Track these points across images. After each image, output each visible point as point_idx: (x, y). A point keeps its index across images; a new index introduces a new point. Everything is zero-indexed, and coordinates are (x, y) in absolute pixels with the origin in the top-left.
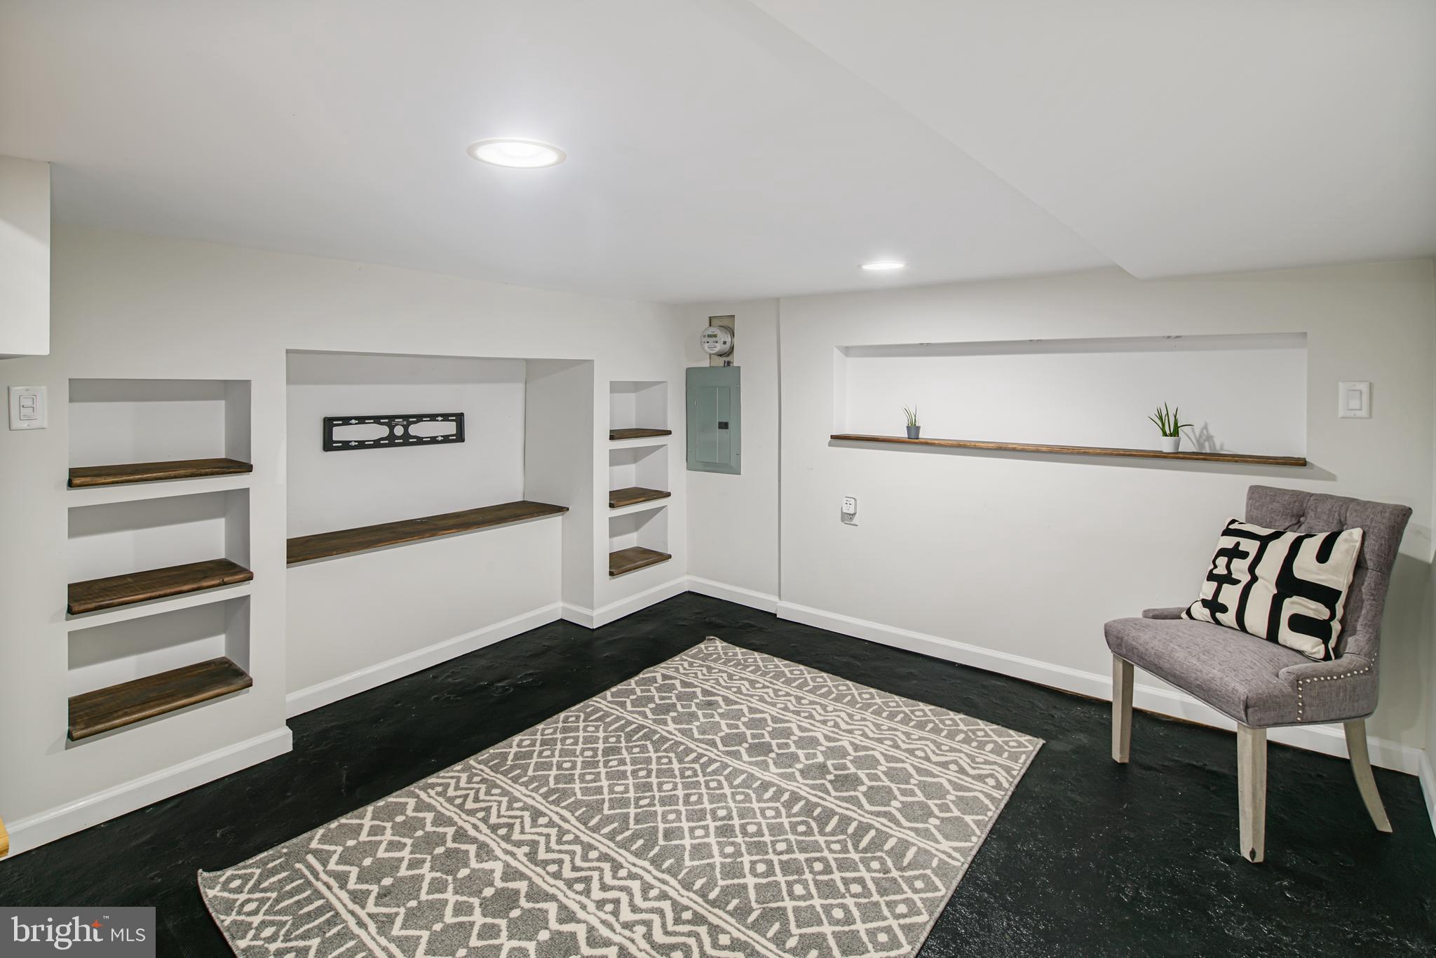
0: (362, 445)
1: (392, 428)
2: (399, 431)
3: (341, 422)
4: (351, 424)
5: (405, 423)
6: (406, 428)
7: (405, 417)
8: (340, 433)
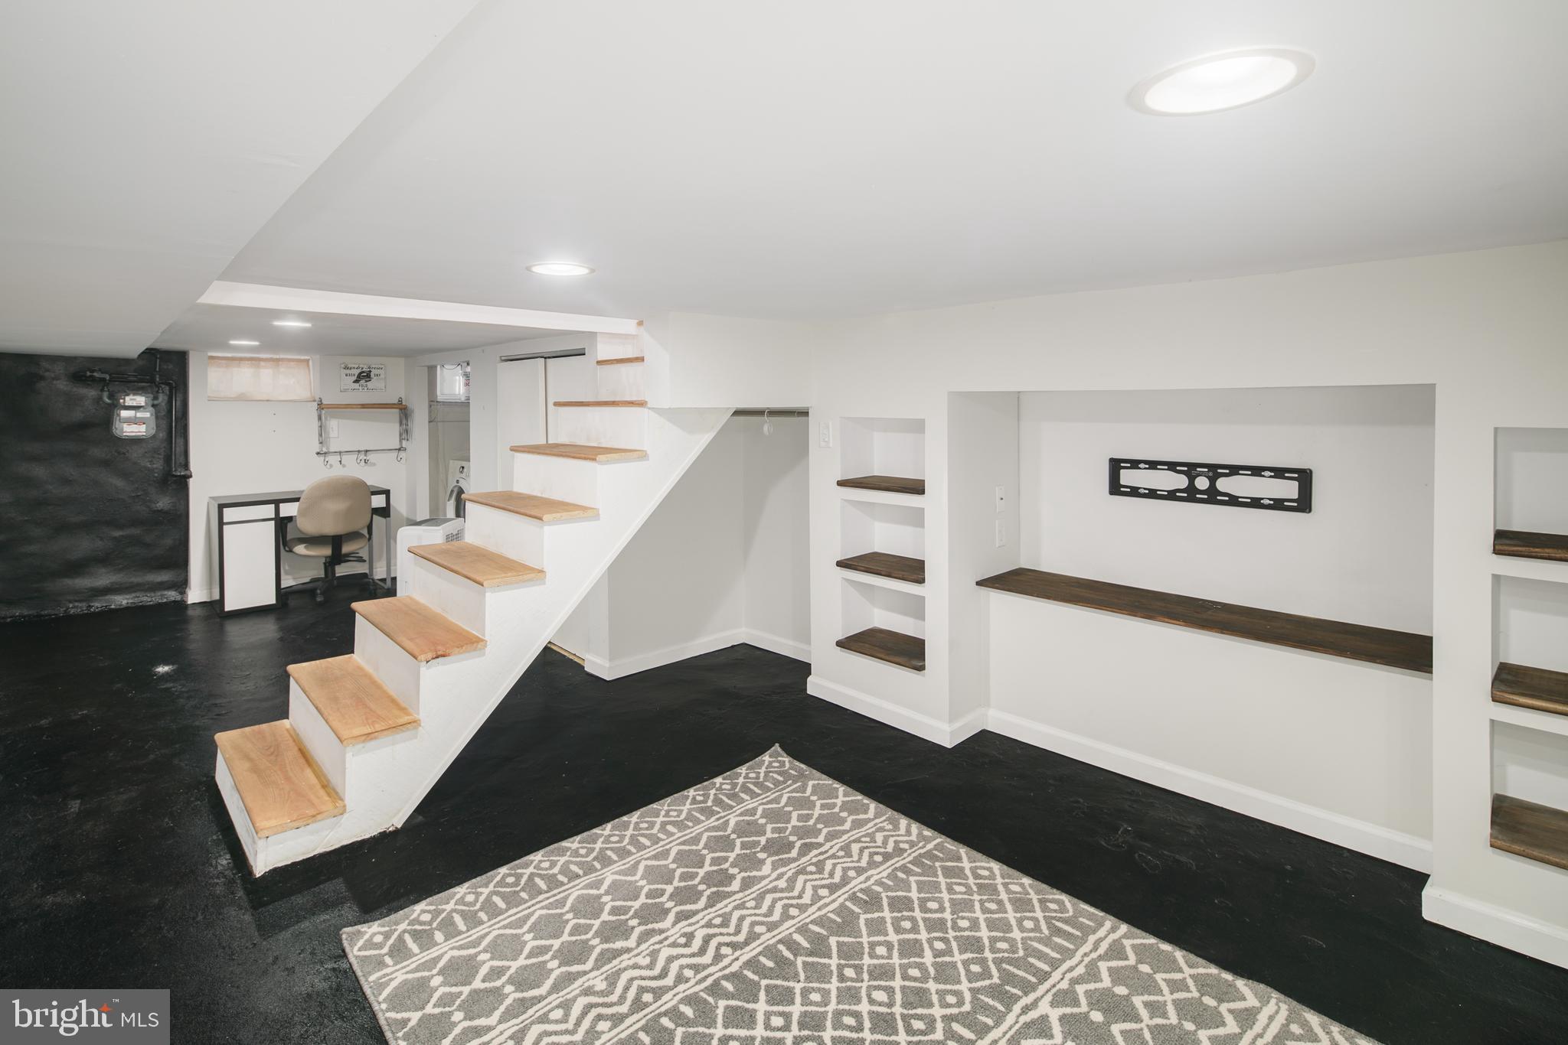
0: (1152, 494)
1: (1192, 480)
2: (1202, 483)
3: (1129, 465)
4: (1140, 468)
5: (1211, 474)
6: (1213, 481)
7: (1212, 467)
8: (1128, 477)
